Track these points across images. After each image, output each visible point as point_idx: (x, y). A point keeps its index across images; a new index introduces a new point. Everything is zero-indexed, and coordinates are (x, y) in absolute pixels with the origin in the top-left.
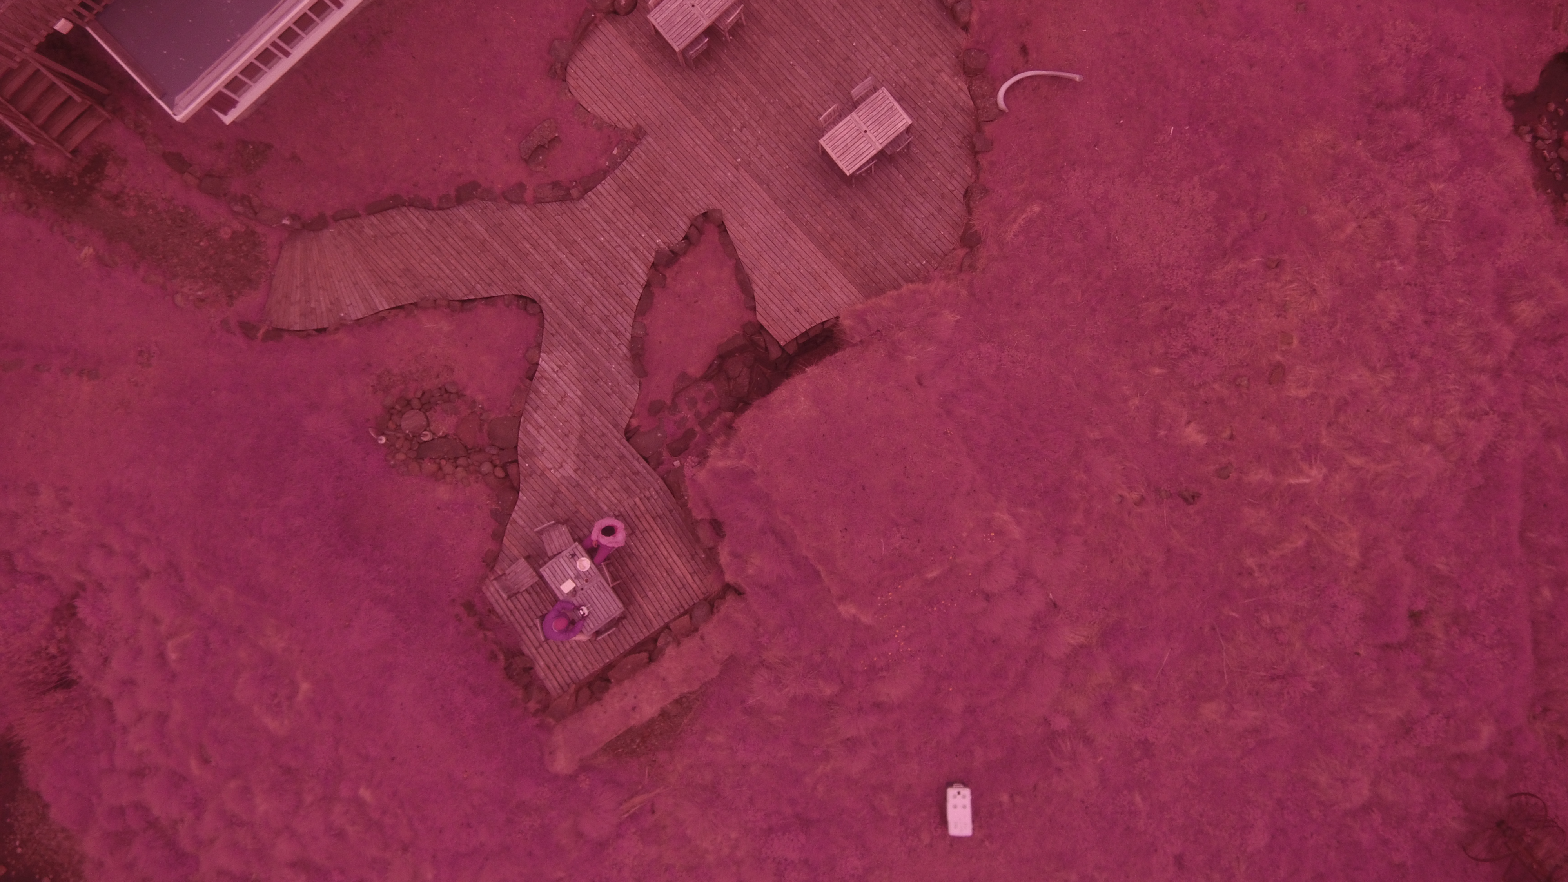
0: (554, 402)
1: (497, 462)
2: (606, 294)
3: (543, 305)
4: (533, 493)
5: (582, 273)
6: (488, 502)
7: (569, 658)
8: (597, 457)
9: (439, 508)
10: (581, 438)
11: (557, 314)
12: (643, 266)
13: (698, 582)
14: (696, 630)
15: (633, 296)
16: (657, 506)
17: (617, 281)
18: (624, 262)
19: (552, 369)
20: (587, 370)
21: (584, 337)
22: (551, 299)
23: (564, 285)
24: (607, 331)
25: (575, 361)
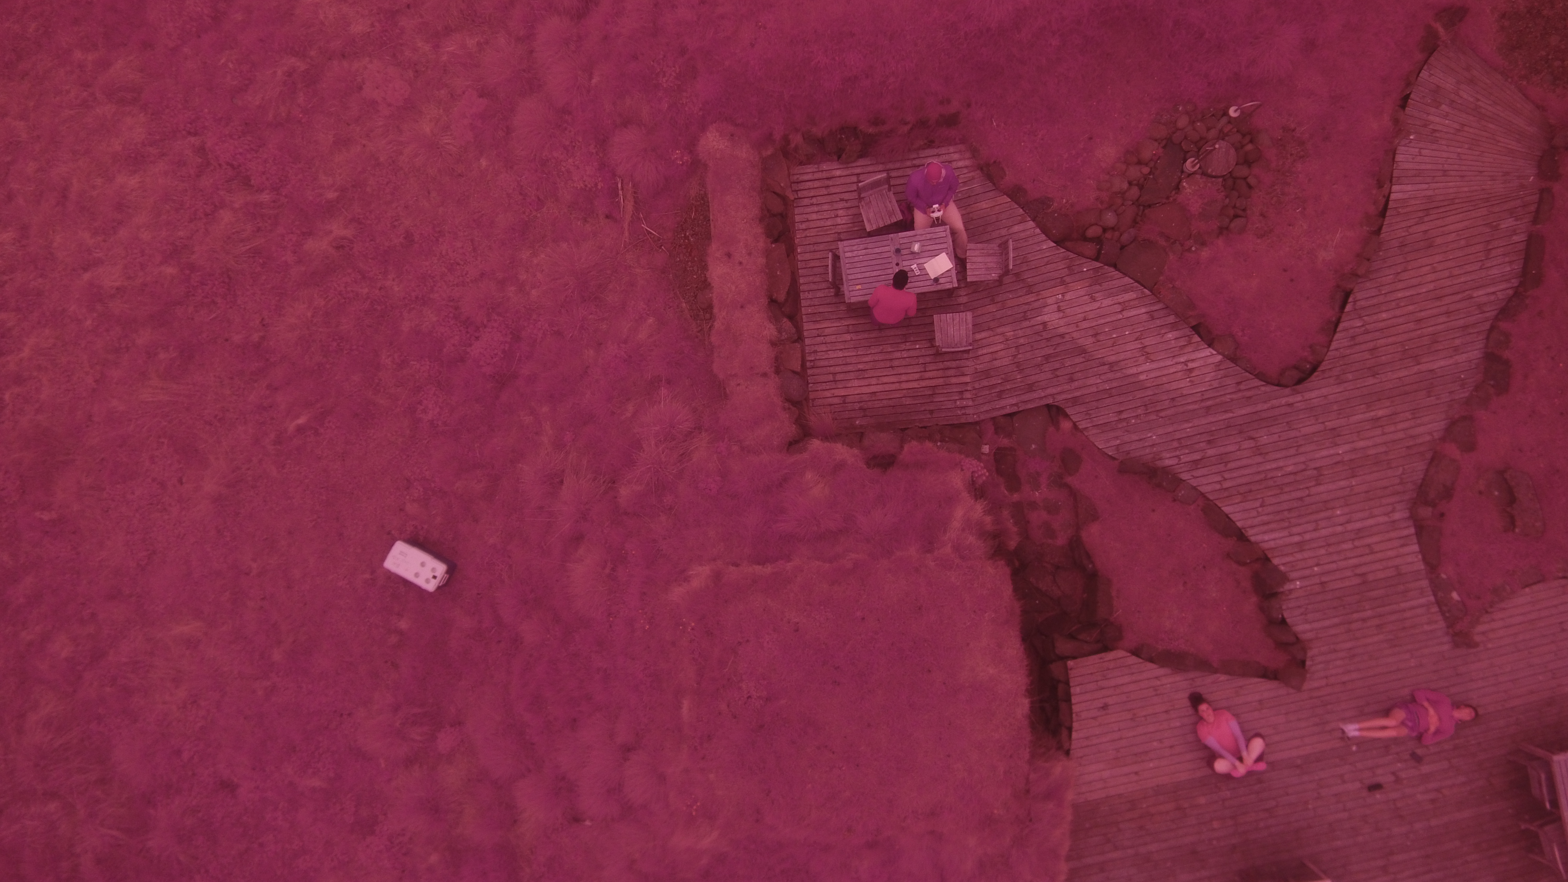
0: (1147, 342)
1: (1108, 235)
2: (1257, 478)
3: (1287, 391)
4: (1046, 260)
5: (1304, 463)
6: (1064, 200)
7: (825, 207)
8: (1047, 357)
9: (1091, 138)
10: (1082, 351)
11: (1265, 402)
12: (1273, 544)
13: (831, 401)
14: (777, 372)
15: (1237, 510)
16: (946, 399)
17: (1268, 501)
18: (1290, 522)
19: (1193, 360)
20: (1166, 402)
21: (1213, 421)
22: (1290, 405)
23: (1300, 431)
24: (1206, 453)
25: (1187, 393)
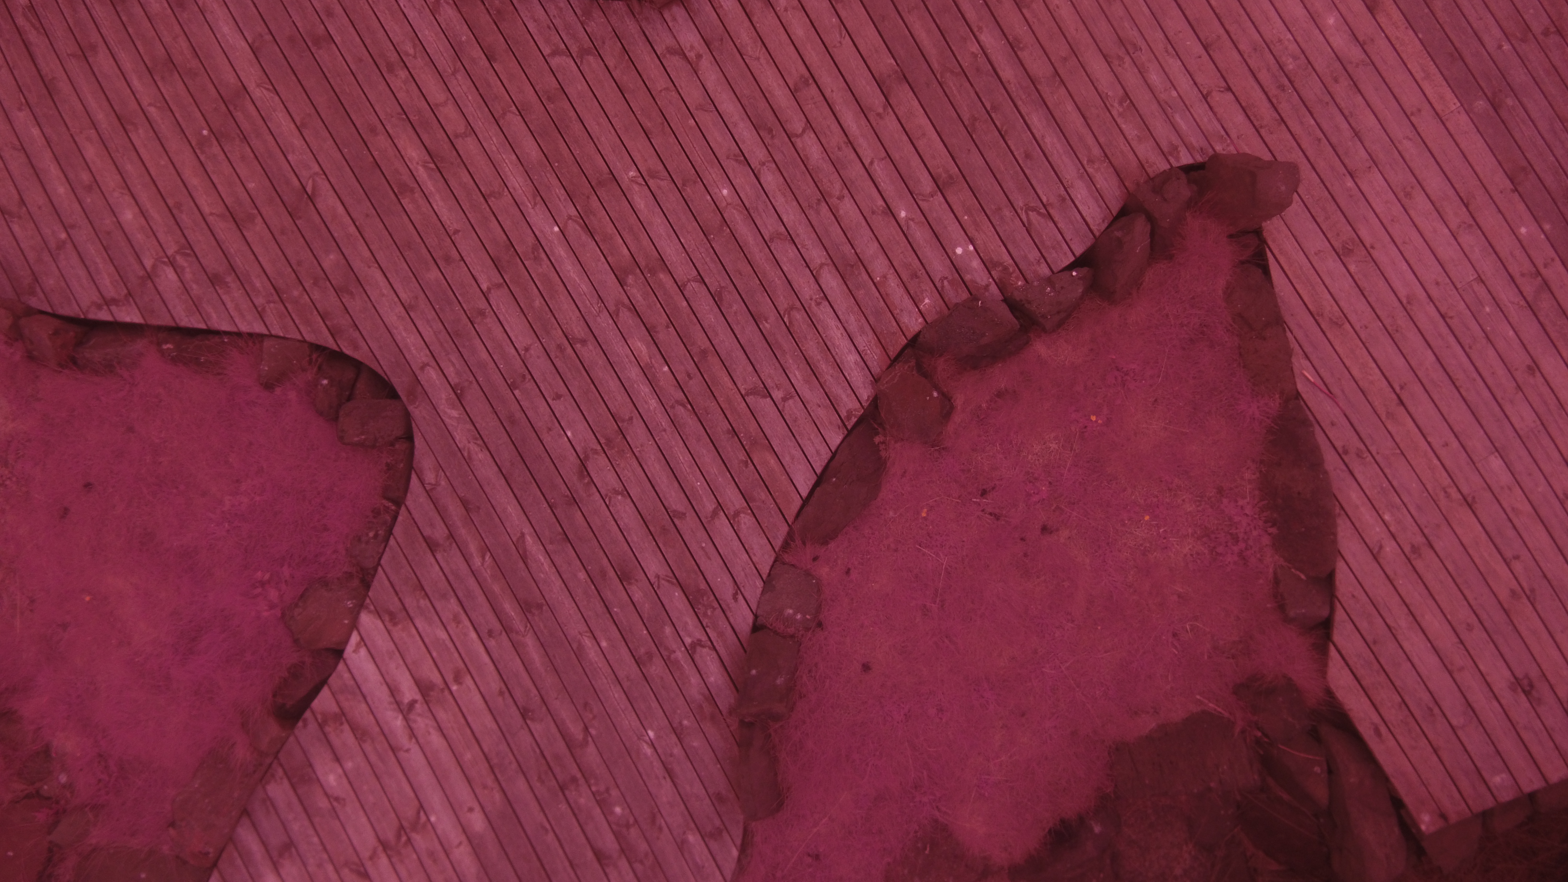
2: (690, 423)
3: (419, 412)
5: (613, 316)
11: (468, 461)
12: (865, 341)
15: (797, 453)
17: (746, 379)
18: (792, 308)
19: (393, 691)
20: (536, 727)
21: (559, 582)
22: (458, 393)
23: (527, 350)
24: (658, 577)
25: (497, 677)
